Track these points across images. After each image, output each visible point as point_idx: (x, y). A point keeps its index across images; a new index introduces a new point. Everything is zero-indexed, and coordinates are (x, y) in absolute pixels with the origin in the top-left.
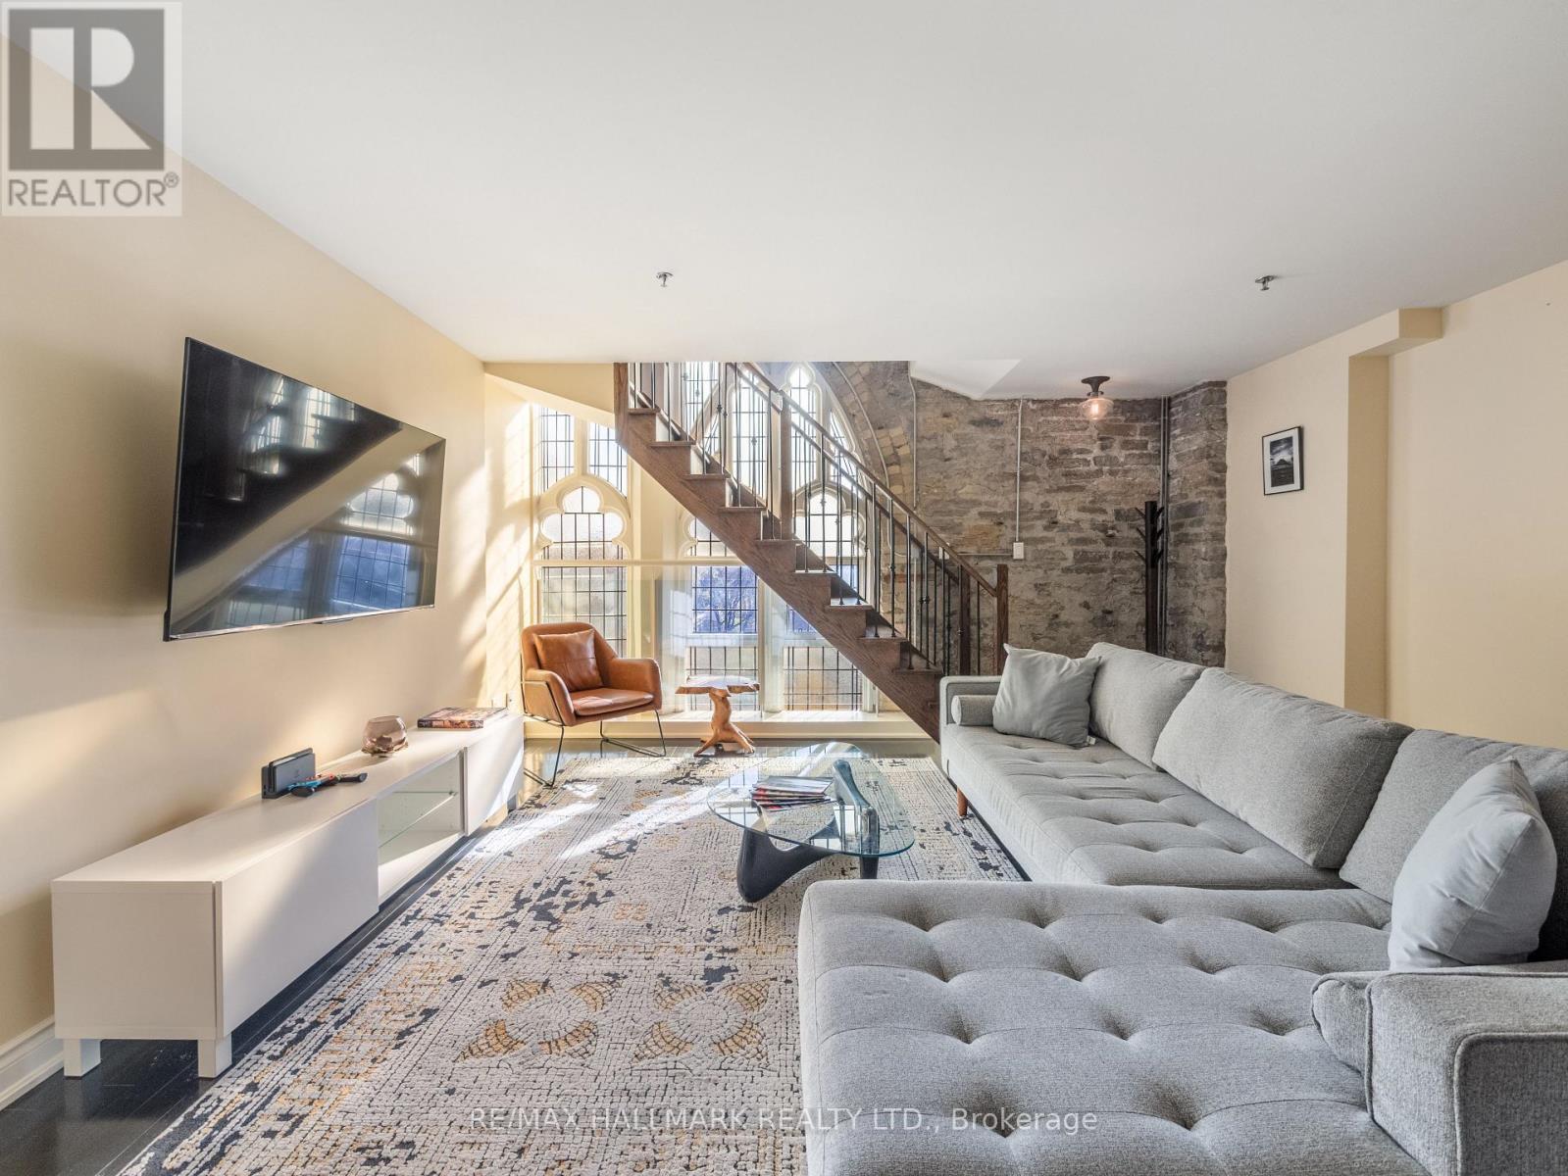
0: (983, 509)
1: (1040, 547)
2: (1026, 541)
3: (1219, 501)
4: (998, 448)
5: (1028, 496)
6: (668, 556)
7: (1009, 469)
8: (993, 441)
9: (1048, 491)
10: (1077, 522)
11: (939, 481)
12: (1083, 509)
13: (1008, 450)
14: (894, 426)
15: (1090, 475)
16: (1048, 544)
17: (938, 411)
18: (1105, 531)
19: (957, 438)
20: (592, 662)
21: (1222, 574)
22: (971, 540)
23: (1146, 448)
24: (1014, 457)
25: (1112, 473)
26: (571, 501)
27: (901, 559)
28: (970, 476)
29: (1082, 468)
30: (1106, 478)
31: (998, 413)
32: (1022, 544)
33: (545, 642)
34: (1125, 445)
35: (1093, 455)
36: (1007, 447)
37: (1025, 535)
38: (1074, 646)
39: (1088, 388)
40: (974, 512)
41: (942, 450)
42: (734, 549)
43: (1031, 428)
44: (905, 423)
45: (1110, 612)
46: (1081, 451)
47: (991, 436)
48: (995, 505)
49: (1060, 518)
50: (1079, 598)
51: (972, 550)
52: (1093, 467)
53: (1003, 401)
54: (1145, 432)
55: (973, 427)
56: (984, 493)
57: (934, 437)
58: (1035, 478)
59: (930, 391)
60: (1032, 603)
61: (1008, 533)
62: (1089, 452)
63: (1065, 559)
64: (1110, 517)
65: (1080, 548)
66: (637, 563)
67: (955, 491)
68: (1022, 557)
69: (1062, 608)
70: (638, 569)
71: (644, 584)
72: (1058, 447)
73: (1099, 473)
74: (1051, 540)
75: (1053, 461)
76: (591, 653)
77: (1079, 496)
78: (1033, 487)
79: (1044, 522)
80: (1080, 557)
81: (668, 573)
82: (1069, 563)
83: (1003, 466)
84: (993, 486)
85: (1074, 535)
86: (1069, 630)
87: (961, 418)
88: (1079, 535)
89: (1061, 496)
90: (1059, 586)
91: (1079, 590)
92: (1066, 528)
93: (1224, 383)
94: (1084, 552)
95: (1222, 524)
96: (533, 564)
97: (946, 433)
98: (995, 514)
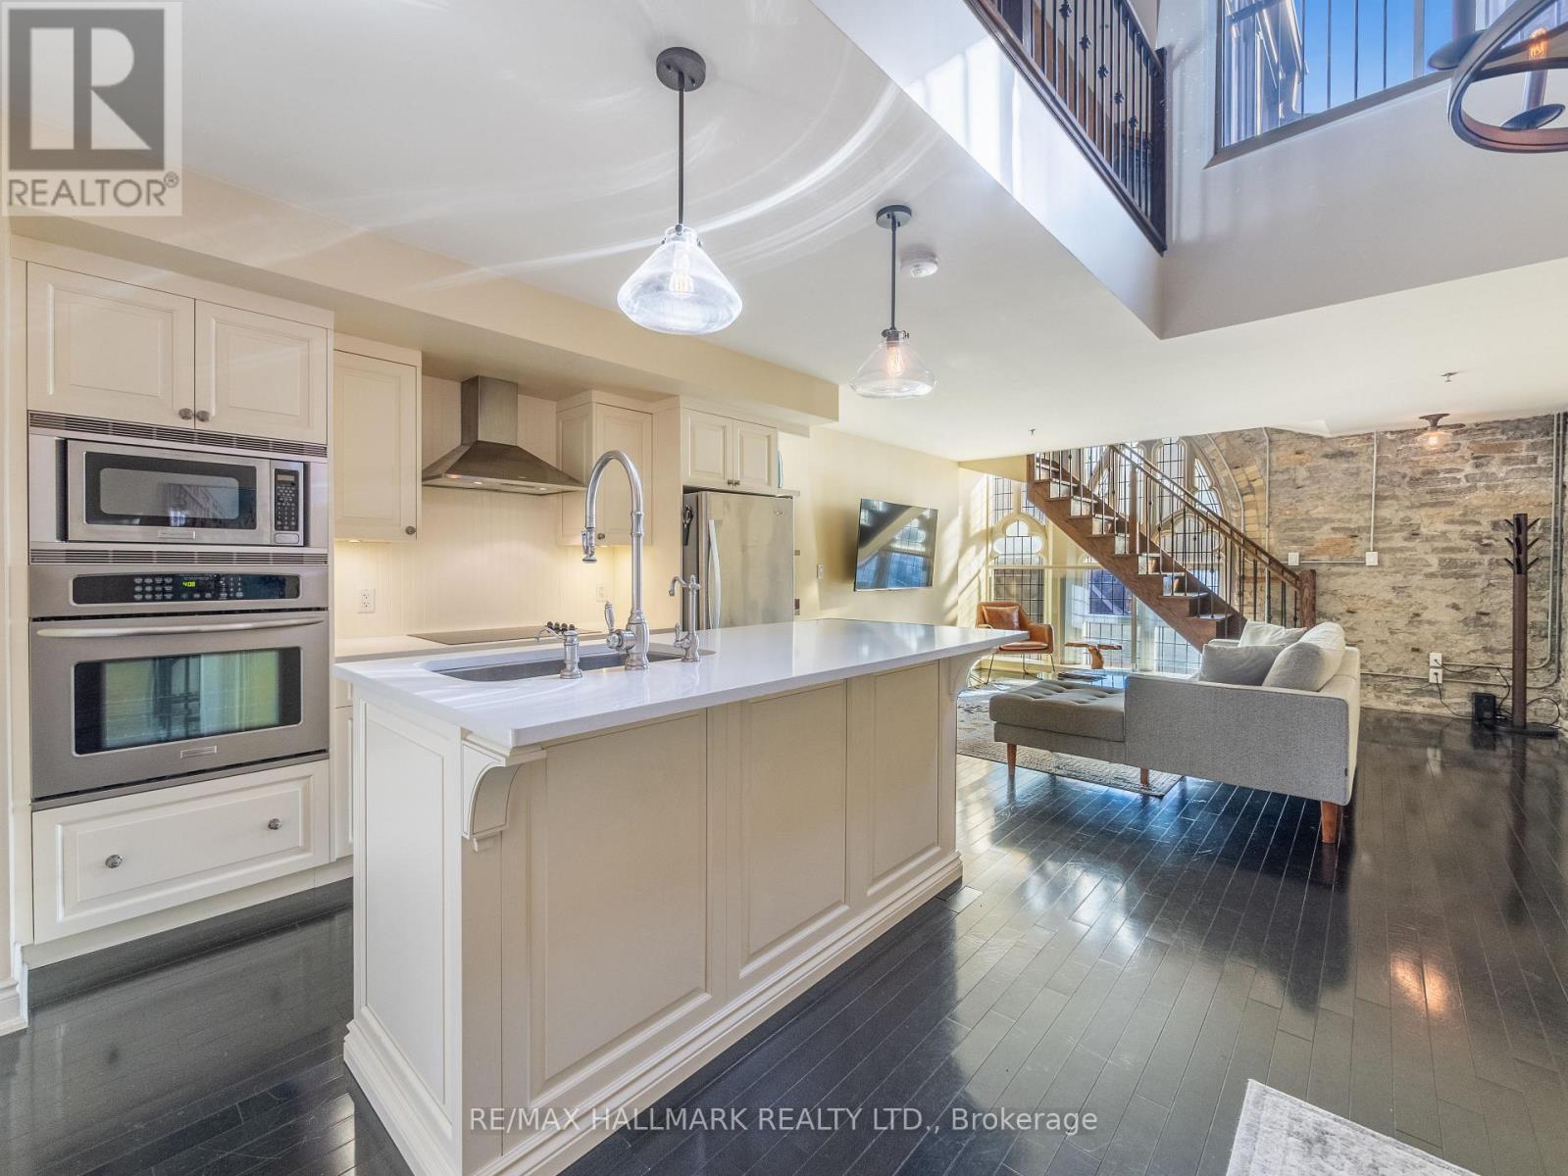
0: (1336, 525)
1: (1399, 555)
2: (1380, 551)
4: (1352, 474)
5: (1386, 512)
6: (1070, 562)
7: (1363, 491)
8: (1347, 469)
9: (1411, 507)
10: (1444, 533)
11: (1291, 504)
12: (1451, 522)
13: (1363, 476)
14: (1249, 465)
15: (1459, 491)
16: (1408, 554)
17: (1291, 450)
18: (1478, 540)
19: (1309, 470)
20: (1016, 624)
22: (1322, 551)
23: (1534, 462)
24: (1369, 481)
25: (1489, 488)
26: (1011, 530)
28: (1322, 498)
29: (1451, 486)
30: (1481, 493)
31: (1348, 447)
32: (1376, 553)
33: (988, 611)
34: (1508, 461)
35: (1464, 474)
36: (1362, 474)
37: (1381, 545)
38: (1439, 642)
39: (1428, 423)
40: (1327, 528)
41: (1295, 480)
43: (1390, 456)
44: (1259, 462)
46: (1450, 471)
47: (1346, 465)
48: (1348, 521)
49: (1423, 530)
50: (1449, 600)
51: (1324, 559)
52: (1464, 484)
53: (1359, 435)
54: (1532, 447)
55: (1326, 460)
56: (1337, 512)
57: (1287, 470)
58: (1394, 497)
59: (1283, 436)
60: (1390, 603)
61: (1361, 543)
62: (1460, 470)
63: (1429, 566)
64: (1485, 528)
65: (1446, 556)
66: (1051, 567)
67: (1308, 511)
68: (1376, 564)
69: (1426, 608)
70: (1050, 571)
71: (1054, 580)
72: (1420, 469)
73: (1470, 489)
74: (1413, 549)
75: (1414, 481)
77: (1446, 511)
78: (1392, 505)
79: (1404, 534)
80: (1447, 564)
81: (1071, 574)
82: (1435, 568)
83: (1357, 489)
84: (1346, 506)
85: (1439, 544)
86: (1434, 628)
87: (1313, 453)
88: (1445, 545)
89: (1423, 512)
90: (1422, 589)
91: (1445, 592)
92: (1428, 539)
94: (1451, 559)
96: (988, 567)
97: (1298, 467)
98: (1351, 529)
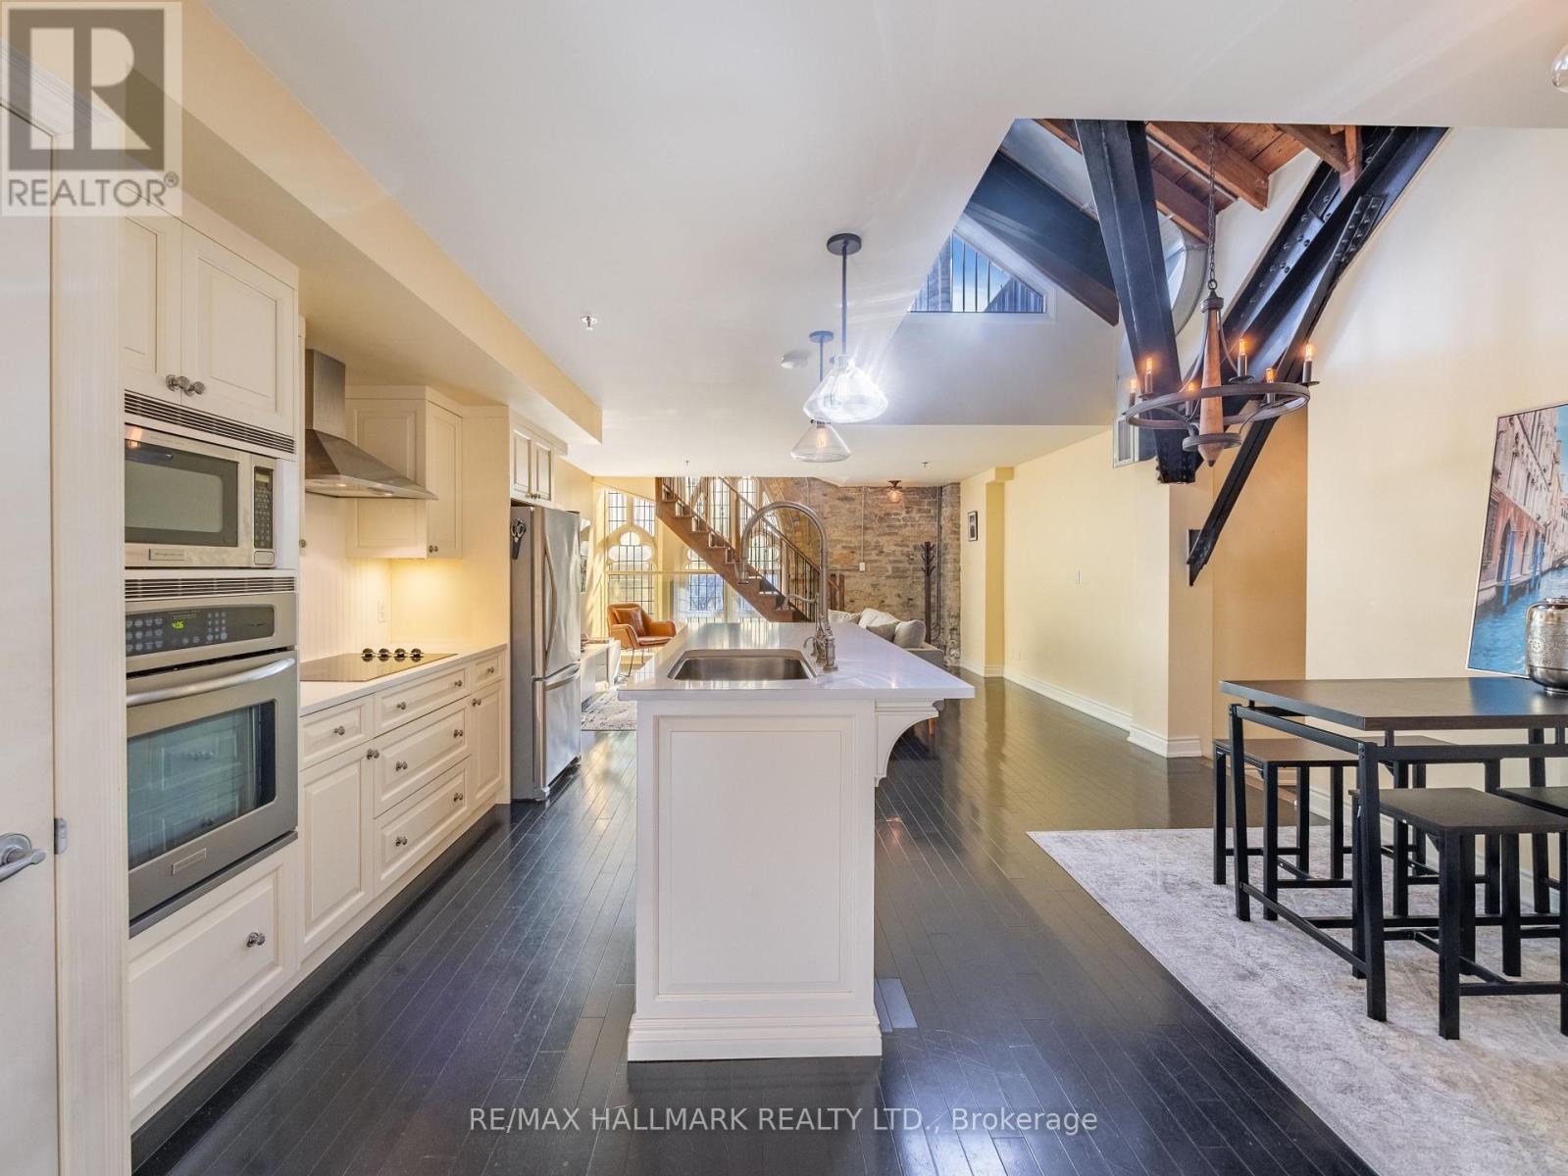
0: (844, 544)
1: (875, 565)
2: (866, 562)
3: (957, 542)
4: (851, 512)
5: (868, 538)
6: (677, 569)
7: (857, 524)
8: (850, 508)
9: (879, 535)
10: (894, 551)
12: (897, 545)
13: (857, 513)
15: (900, 526)
16: (878, 563)
17: (821, 493)
18: (908, 556)
19: (830, 507)
20: (641, 623)
21: (959, 579)
22: (837, 561)
23: (930, 512)
24: (860, 517)
25: (912, 525)
26: (625, 539)
27: (800, 571)
28: (837, 527)
29: (897, 523)
30: (909, 528)
31: (850, 494)
32: (864, 563)
33: (620, 613)
34: (919, 510)
35: (902, 516)
37: (867, 558)
40: (839, 546)
41: (822, 514)
42: (712, 565)
43: (869, 502)
44: (803, 499)
45: (911, 599)
46: (896, 514)
47: (848, 506)
48: (851, 542)
49: (885, 550)
50: (895, 592)
51: (838, 566)
52: (902, 523)
53: (854, 487)
54: (929, 504)
55: (839, 501)
56: (844, 536)
57: (818, 506)
58: (872, 529)
59: (817, 483)
60: (870, 595)
61: (857, 557)
62: (900, 514)
63: (887, 571)
64: (911, 549)
65: (895, 565)
66: (660, 573)
67: (830, 535)
68: (864, 570)
69: (886, 597)
70: (660, 577)
71: (664, 583)
72: (886, 512)
73: (906, 526)
74: (881, 561)
75: (881, 519)
76: (640, 619)
77: (895, 538)
78: (871, 533)
79: (876, 552)
80: (896, 570)
81: (677, 578)
82: (890, 573)
83: (855, 521)
84: (849, 532)
85: (892, 558)
87: (833, 496)
88: (896, 559)
89: (885, 538)
90: (885, 585)
91: (894, 587)
92: (888, 555)
93: (959, 484)
94: (897, 567)
95: (958, 554)
96: (605, 573)
97: (824, 504)
98: (849, 547)
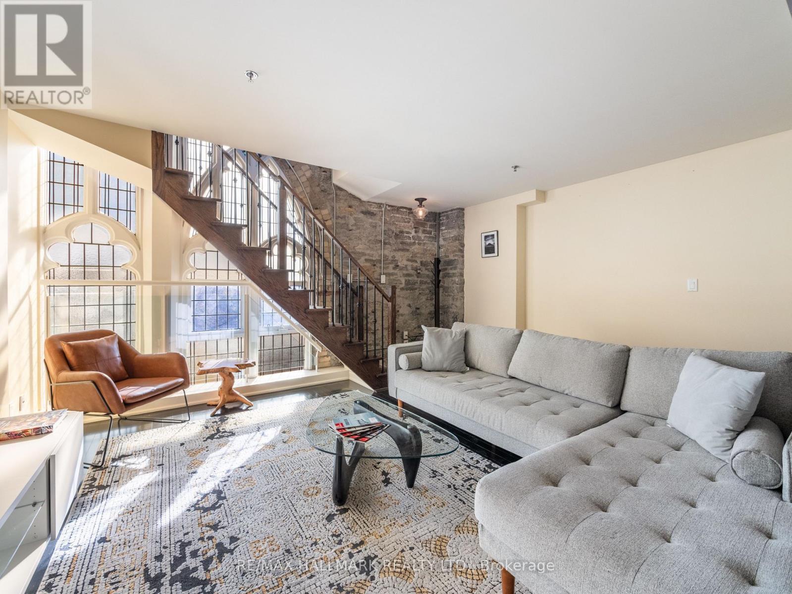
0: (367, 257)
1: (391, 277)
2: (387, 275)
3: (461, 259)
4: (373, 227)
5: (387, 252)
6: (175, 278)
7: (379, 238)
8: (372, 223)
9: (395, 250)
10: (406, 266)
11: (347, 241)
12: (408, 260)
13: (378, 229)
14: (324, 209)
15: (411, 244)
16: (395, 276)
17: (346, 204)
18: (416, 271)
19: (355, 219)
20: (119, 359)
21: (463, 291)
23: (431, 234)
24: (380, 232)
25: (419, 244)
26: (80, 234)
27: (328, 283)
28: (361, 239)
29: (408, 241)
30: (417, 246)
31: (374, 209)
32: (385, 276)
33: (75, 349)
34: (424, 232)
35: (412, 235)
36: (378, 227)
37: (385, 271)
38: (404, 325)
39: (418, 203)
40: (363, 258)
41: (348, 225)
43: (388, 219)
44: (329, 208)
45: (418, 309)
46: (408, 233)
47: (370, 220)
48: (372, 256)
49: (399, 264)
50: (407, 302)
52: (412, 241)
53: (376, 203)
54: (431, 226)
55: (362, 215)
56: (367, 249)
57: (344, 217)
58: (389, 244)
59: (342, 193)
61: (378, 270)
62: (411, 233)
63: (401, 284)
64: (418, 264)
65: (407, 278)
66: (148, 283)
67: (354, 247)
68: (385, 282)
70: (148, 288)
71: (155, 299)
72: (399, 230)
73: (414, 243)
74: (396, 274)
75: (397, 236)
76: (117, 354)
77: (407, 254)
78: (388, 248)
79: (393, 265)
80: (408, 283)
81: (175, 290)
82: (403, 286)
83: (376, 236)
84: (371, 246)
85: (405, 272)
86: (403, 318)
87: (357, 209)
88: (407, 272)
89: (400, 253)
90: (399, 296)
91: (407, 298)
92: (402, 269)
93: (463, 209)
94: (409, 280)
95: (463, 269)
96: (40, 284)
97: (350, 216)
98: (373, 260)
